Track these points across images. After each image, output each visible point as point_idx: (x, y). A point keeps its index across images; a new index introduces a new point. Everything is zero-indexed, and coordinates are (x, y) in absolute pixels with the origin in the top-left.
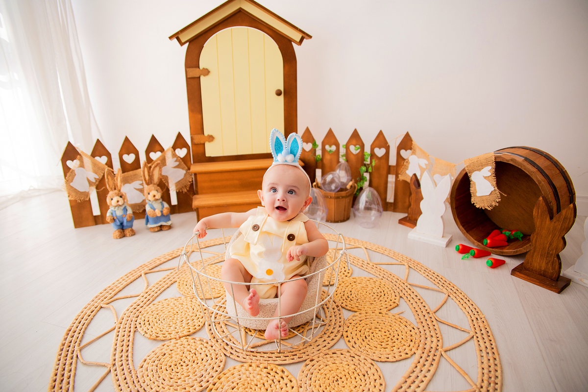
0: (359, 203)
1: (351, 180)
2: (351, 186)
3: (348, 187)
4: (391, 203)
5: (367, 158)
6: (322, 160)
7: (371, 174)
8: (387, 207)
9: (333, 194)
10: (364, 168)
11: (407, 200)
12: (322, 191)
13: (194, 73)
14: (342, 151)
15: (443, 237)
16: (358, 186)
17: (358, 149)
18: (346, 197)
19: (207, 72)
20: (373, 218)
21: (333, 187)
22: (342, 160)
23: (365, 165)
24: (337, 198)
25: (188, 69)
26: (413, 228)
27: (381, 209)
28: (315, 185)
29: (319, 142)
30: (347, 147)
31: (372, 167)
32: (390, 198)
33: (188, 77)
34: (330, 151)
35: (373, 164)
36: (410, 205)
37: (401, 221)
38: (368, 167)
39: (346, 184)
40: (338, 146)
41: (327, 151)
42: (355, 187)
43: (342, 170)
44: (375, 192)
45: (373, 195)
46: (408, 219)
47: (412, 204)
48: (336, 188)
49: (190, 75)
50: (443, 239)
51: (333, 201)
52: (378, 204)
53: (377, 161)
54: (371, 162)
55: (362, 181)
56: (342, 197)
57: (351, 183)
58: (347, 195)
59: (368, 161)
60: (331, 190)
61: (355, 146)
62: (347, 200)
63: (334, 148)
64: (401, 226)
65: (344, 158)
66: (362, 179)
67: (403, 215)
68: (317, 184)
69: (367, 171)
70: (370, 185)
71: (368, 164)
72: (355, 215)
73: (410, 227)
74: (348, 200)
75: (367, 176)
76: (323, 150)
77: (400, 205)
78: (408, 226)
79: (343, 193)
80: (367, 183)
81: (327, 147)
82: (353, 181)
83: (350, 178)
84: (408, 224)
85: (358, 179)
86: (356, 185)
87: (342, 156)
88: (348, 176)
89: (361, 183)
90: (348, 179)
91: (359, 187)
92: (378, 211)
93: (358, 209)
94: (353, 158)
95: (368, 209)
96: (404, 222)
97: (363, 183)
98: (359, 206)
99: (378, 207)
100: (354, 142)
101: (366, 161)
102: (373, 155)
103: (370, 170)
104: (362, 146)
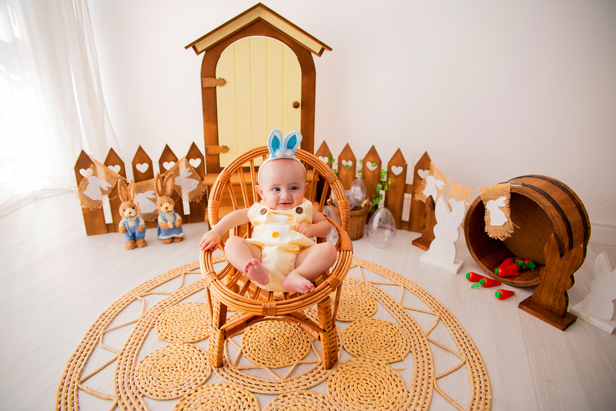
0: (372, 222)
1: (366, 199)
2: (366, 205)
3: (363, 205)
4: (406, 222)
5: (384, 176)
7: (386, 192)
8: (401, 225)
10: (380, 186)
11: (423, 221)
12: (336, 209)
13: (210, 82)
14: (359, 166)
15: (455, 262)
16: (373, 203)
17: (375, 165)
18: (360, 216)
19: (223, 82)
20: (386, 239)
22: (359, 175)
23: (381, 182)
25: (204, 79)
26: (426, 250)
27: (395, 230)
28: (329, 202)
29: (335, 157)
30: (364, 162)
31: (388, 185)
32: (406, 217)
33: (204, 87)
34: (347, 166)
35: (390, 182)
36: (424, 227)
37: (416, 242)
38: (385, 185)
39: (361, 202)
40: (354, 161)
41: (343, 166)
42: (370, 205)
43: (358, 186)
44: (389, 213)
45: (387, 215)
46: (421, 240)
47: (427, 225)
49: (206, 85)
50: (455, 265)
52: (392, 224)
54: (388, 180)
55: (377, 198)
56: (356, 216)
57: (365, 202)
58: (361, 214)
59: (384, 179)
61: (372, 162)
62: (361, 219)
63: (350, 163)
64: (414, 247)
65: (361, 174)
66: (378, 196)
67: (417, 235)
68: (331, 201)
69: (383, 189)
71: (384, 182)
72: (368, 235)
73: (423, 249)
75: (382, 193)
76: (340, 164)
77: (415, 224)
78: (421, 248)
79: (357, 212)
80: (382, 201)
81: (344, 162)
82: (368, 198)
83: (365, 196)
84: (421, 246)
85: (373, 196)
86: (371, 203)
87: (359, 172)
88: (363, 194)
89: (377, 200)
90: (363, 198)
91: (374, 205)
92: (392, 231)
93: (371, 228)
94: (369, 174)
95: (381, 227)
96: (417, 244)
97: (379, 200)
98: (372, 225)
99: (391, 227)
100: (371, 158)
101: (383, 178)
102: (389, 173)
103: (386, 188)
104: (379, 163)
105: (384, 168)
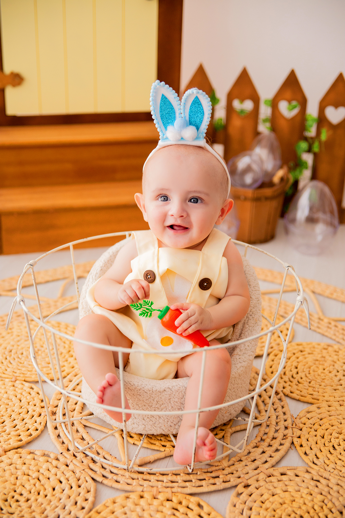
0: (296, 208)
1: (281, 167)
2: (282, 179)
3: (276, 179)
5: (311, 126)
6: (225, 127)
7: (315, 155)
8: (341, 216)
9: (249, 193)
10: (304, 145)
14: (265, 111)
16: (292, 178)
17: (294, 107)
18: (271, 198)
20: (319, 238)
21: (248, 179)
22: (264, 128)
23: (306, 139)
24: (257, 200)
27: (336, 221)
29: (222, 94)
30: (274, 104)
31: (320, 142)
34: (242, 111)
35: (324, 136)
38: (313, 143)
39: (271, 175)
40: (256, 99)
41: (236, 111)
42: (288, 180)
43: (265, 147)
44: (327, 190)
45: (322, 195)
48: (255, 181)
51: (248, 205)
52: (332, 212)
53: (331, 132)
54: (318, 133)
55: (299, 168)
56: (266, 199)
57: (280, 173)
58: (275, 195)
59: (312, 132)
60: (244, 186)
61: (289, 102)
63: (248, 105)
65: (268, 125)
66: (299, 164)
69: (309, 150)
70: (314, 177)
71: (312, 138)
72: (287, 231)
74: (274, 205)
75: (308, 158)
76: (229, 108)
79: (268, 192)
80: (307, 173)
81: (236, 104)
82: (284, 168)
83: (278, 163)
85: (292, 164)
86: (288, 175)
87: (265, 121)
88: (275, 159)
89: (298, 172)
90: (275, 165)
91: (294, 180)
92: (331, 224)
93: (293, 221)
94: (284, 126)
95: (311, 220)
97: (301, 172)
98: (295, 214)
99: (330, 217)
100: (288, 94)
101: (310, 131)
102: (322, 120)
103: (316, 148)
104: (303, 102)
105: (312, 110)
